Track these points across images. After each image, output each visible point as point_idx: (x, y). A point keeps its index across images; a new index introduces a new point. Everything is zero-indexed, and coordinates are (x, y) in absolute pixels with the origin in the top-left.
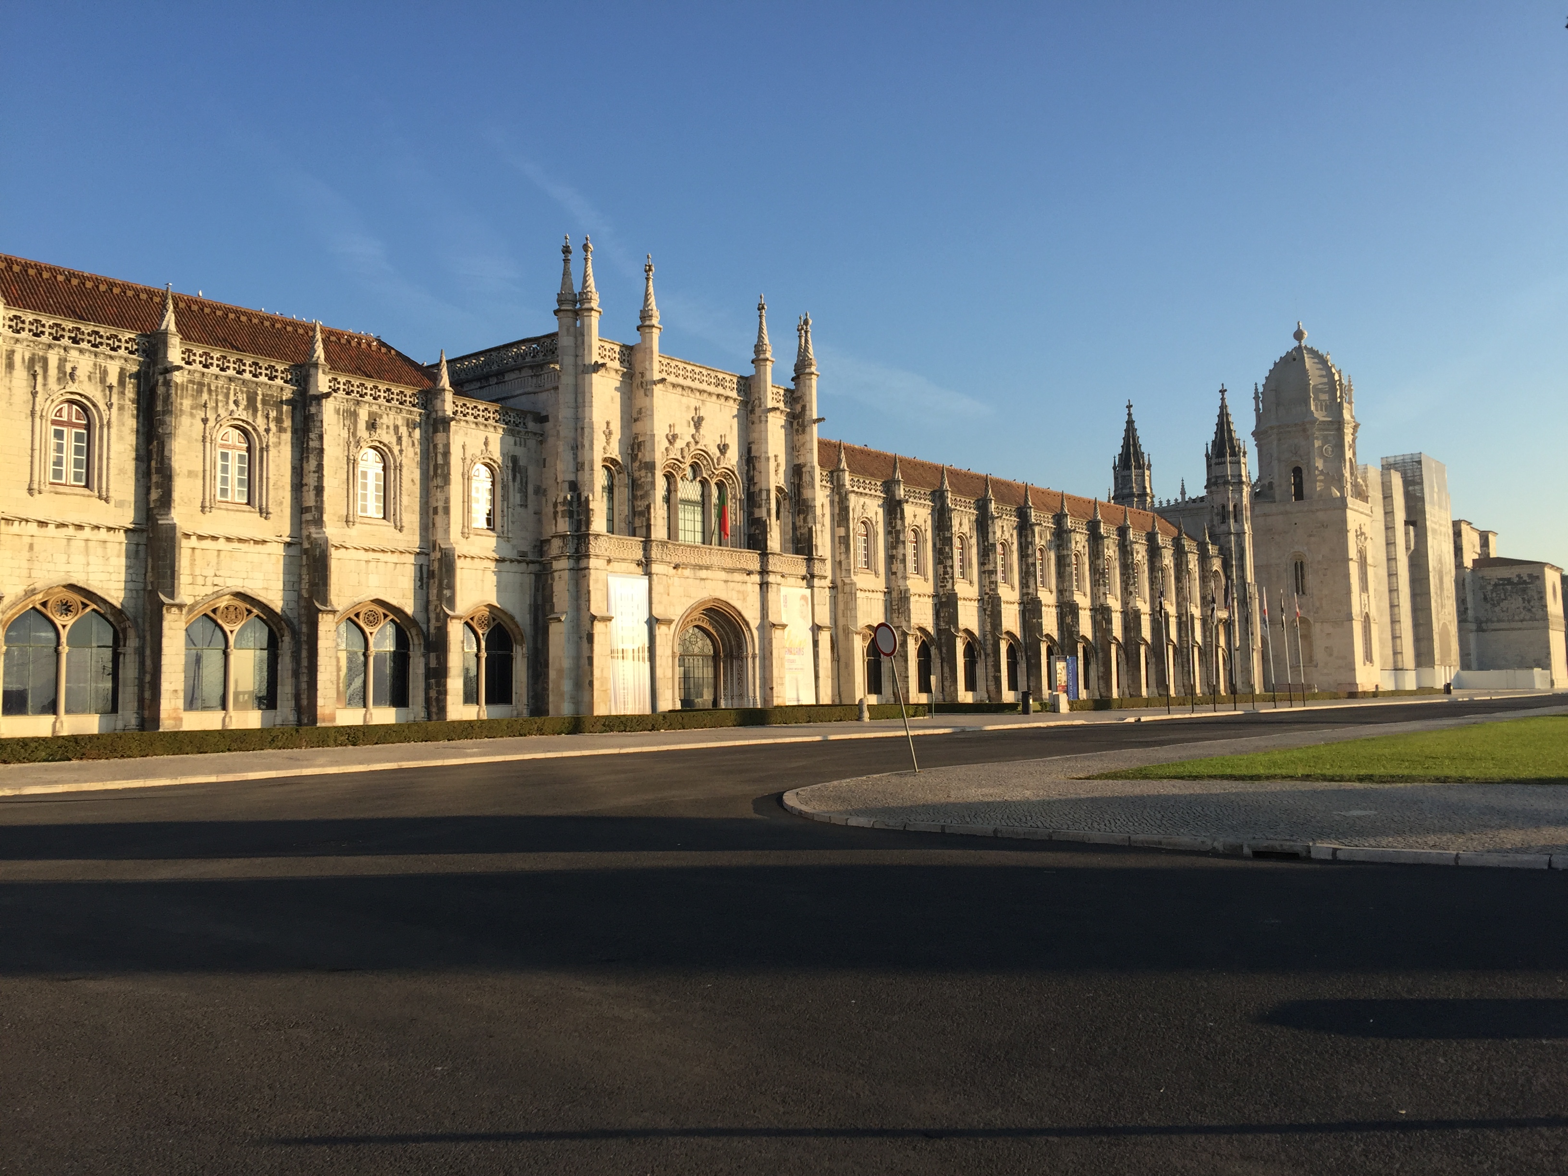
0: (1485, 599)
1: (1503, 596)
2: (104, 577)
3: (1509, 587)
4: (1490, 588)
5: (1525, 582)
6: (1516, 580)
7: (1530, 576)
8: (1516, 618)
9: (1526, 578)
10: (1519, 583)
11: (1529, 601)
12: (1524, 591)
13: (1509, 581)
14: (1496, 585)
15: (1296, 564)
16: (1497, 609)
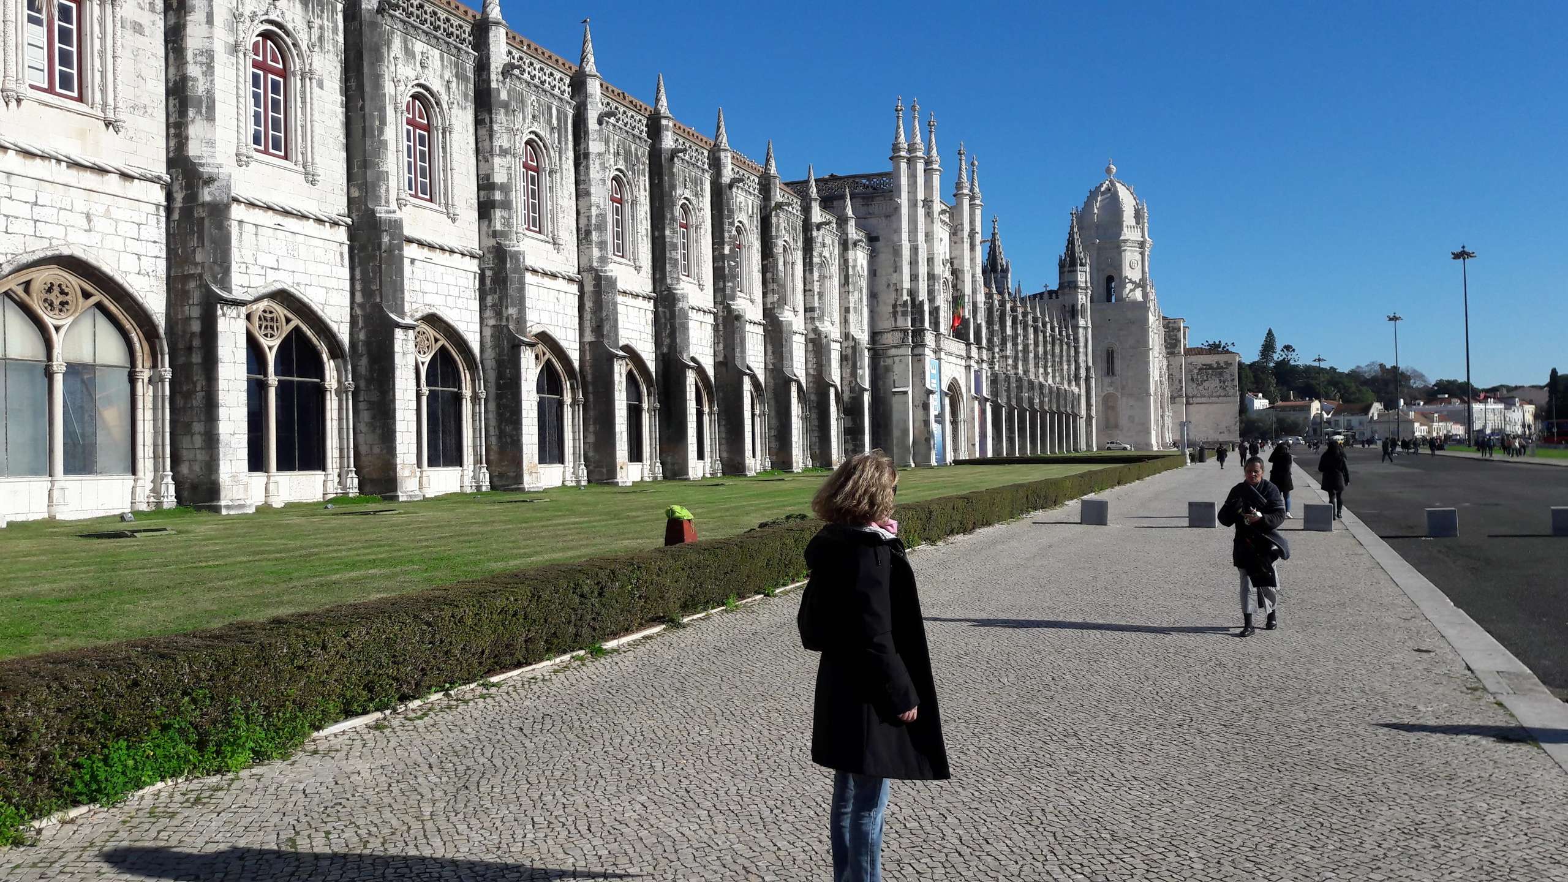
0: (1192, 380)
1: (1205, 378)
3: (1210, 371)
4: (1196, 371)
5: (1222, 368)
6: (1215, 366)
7: (1226, 363)
8: (1215, 394)
9: (1222, 364)
10: (1216, 369)
11: (1224, 382)
12: (1221, 374)
13: (1210, 367)
14: (1200, 369)
15: (1108, 351)
16: (1201, 388)
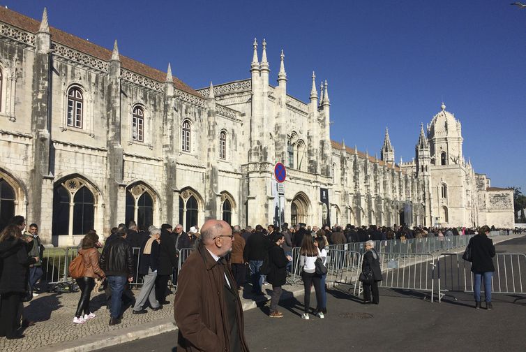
0: (491, 201)
1: (497, 201)
2: (89, 171)
4: (492, 198)
8: (501, 208)
9: (505, 195)
10: (502, 197)
11: (506, 203)
12: (504, 199)
13: (499, 196)
15: (442, 187)
16: (495, 205)
